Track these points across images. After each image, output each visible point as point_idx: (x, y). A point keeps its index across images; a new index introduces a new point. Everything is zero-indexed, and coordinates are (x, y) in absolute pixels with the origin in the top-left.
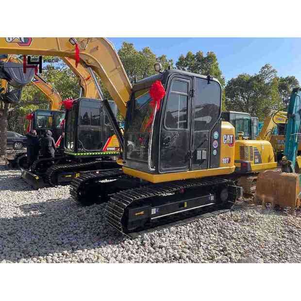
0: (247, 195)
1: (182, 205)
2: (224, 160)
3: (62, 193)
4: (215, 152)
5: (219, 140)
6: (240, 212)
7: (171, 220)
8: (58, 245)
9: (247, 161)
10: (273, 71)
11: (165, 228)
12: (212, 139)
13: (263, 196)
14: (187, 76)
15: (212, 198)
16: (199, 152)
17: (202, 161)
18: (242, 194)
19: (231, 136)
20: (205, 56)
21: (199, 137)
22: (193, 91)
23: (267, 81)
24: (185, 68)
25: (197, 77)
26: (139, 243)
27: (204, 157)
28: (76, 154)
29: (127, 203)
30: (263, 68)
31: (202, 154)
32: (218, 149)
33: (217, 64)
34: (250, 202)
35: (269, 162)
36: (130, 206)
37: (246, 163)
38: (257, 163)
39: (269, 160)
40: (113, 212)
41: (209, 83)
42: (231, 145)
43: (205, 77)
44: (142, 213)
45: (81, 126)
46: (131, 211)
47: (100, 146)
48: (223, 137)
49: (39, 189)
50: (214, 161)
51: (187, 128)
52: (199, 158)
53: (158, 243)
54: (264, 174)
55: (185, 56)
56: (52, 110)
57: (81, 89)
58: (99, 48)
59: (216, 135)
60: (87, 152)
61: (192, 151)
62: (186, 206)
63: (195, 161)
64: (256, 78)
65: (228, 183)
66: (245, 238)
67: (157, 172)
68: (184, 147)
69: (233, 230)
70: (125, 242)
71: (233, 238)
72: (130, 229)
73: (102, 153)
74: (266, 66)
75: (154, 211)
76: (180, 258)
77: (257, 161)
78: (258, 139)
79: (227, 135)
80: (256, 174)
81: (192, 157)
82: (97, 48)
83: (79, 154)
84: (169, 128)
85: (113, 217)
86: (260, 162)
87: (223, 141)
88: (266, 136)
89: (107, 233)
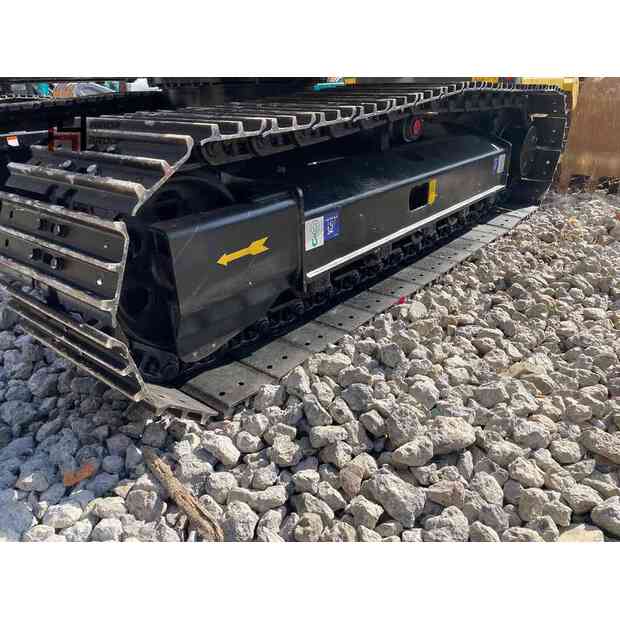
1: (419, 196)
15: (501, 164)
40: (41, 259)
44: (258, 247)
46: (184, 238)
70: (183, 449)
72: (196, 356)
75: (315, 234)
85: (53, 300)
89: (53, 391)
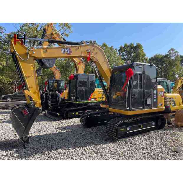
0: (169, 123)
1: (140, 127)
2: (159, 104)
3: (76, 121)
4: (155, 100)
5: (157, 94)
6: (168, 131)
7: (135, 134)
8: (87, 143)
9: (168, 105)
10: (176, 52)
11: (134, 137)
12: (153, 94)
13: (179, 123)
14: (141, 64)
15: (154, 123)
16: (148, 100)
17: (149, 105)
18: (166, 122)
19: (162, 92)
20: (135, 45)
21: (147, 93)
22: (144, 71)
23: (173, 58)
24: (124, 53)
25: (146, 65)
26: (125, 143)
27: (150, 103)
28: (76, 102)
29: (118, 124)
30: (170, 50)
31: (149, 101)
32: (157, 99)
33: (143, 50)
34: (171, 127)
35: (180, 105)
36: (119, 126)
37: (168, 106)
38: (173, 106)
39: (180, 104)
41: (151, 67)
42: (162, 96)
43: (149, 64)
44: (123, 129)
45: (79, 88)
46: (119, 128)
47: (87, 98)
48: (159, 93)
49: (60, 121)
50: (154, 104)
51: (142, 89)
52: (148, 103)
53: (134, 142)
54: (179, 112)
55: (123, 46)
56: (56, 79)
57: (76, 68)
58: (98, 53)
59: (155, 92)
60: (81, 101)
61: (145, 100)
62: (142, 127)
63: (146, 105)
64: (166, 56)
65: (161, 116)
66: (174, 141)
67: (130, 110)
68: (141, 98)
69: (167, 138)
71: (168, 141)
73: (88, 102)
74: (172, 49)
75: (128, 129)
76: (146, 148)
77: (173, 105)
78: (173, 93)
79: (160, 92)
80: (174, 112)
81: (145, 102)
82: (97, 53)
83: (78, 102)
84: (134, 89)
86: (175, 105)
87: (159, 95)
88: (177, 91)
